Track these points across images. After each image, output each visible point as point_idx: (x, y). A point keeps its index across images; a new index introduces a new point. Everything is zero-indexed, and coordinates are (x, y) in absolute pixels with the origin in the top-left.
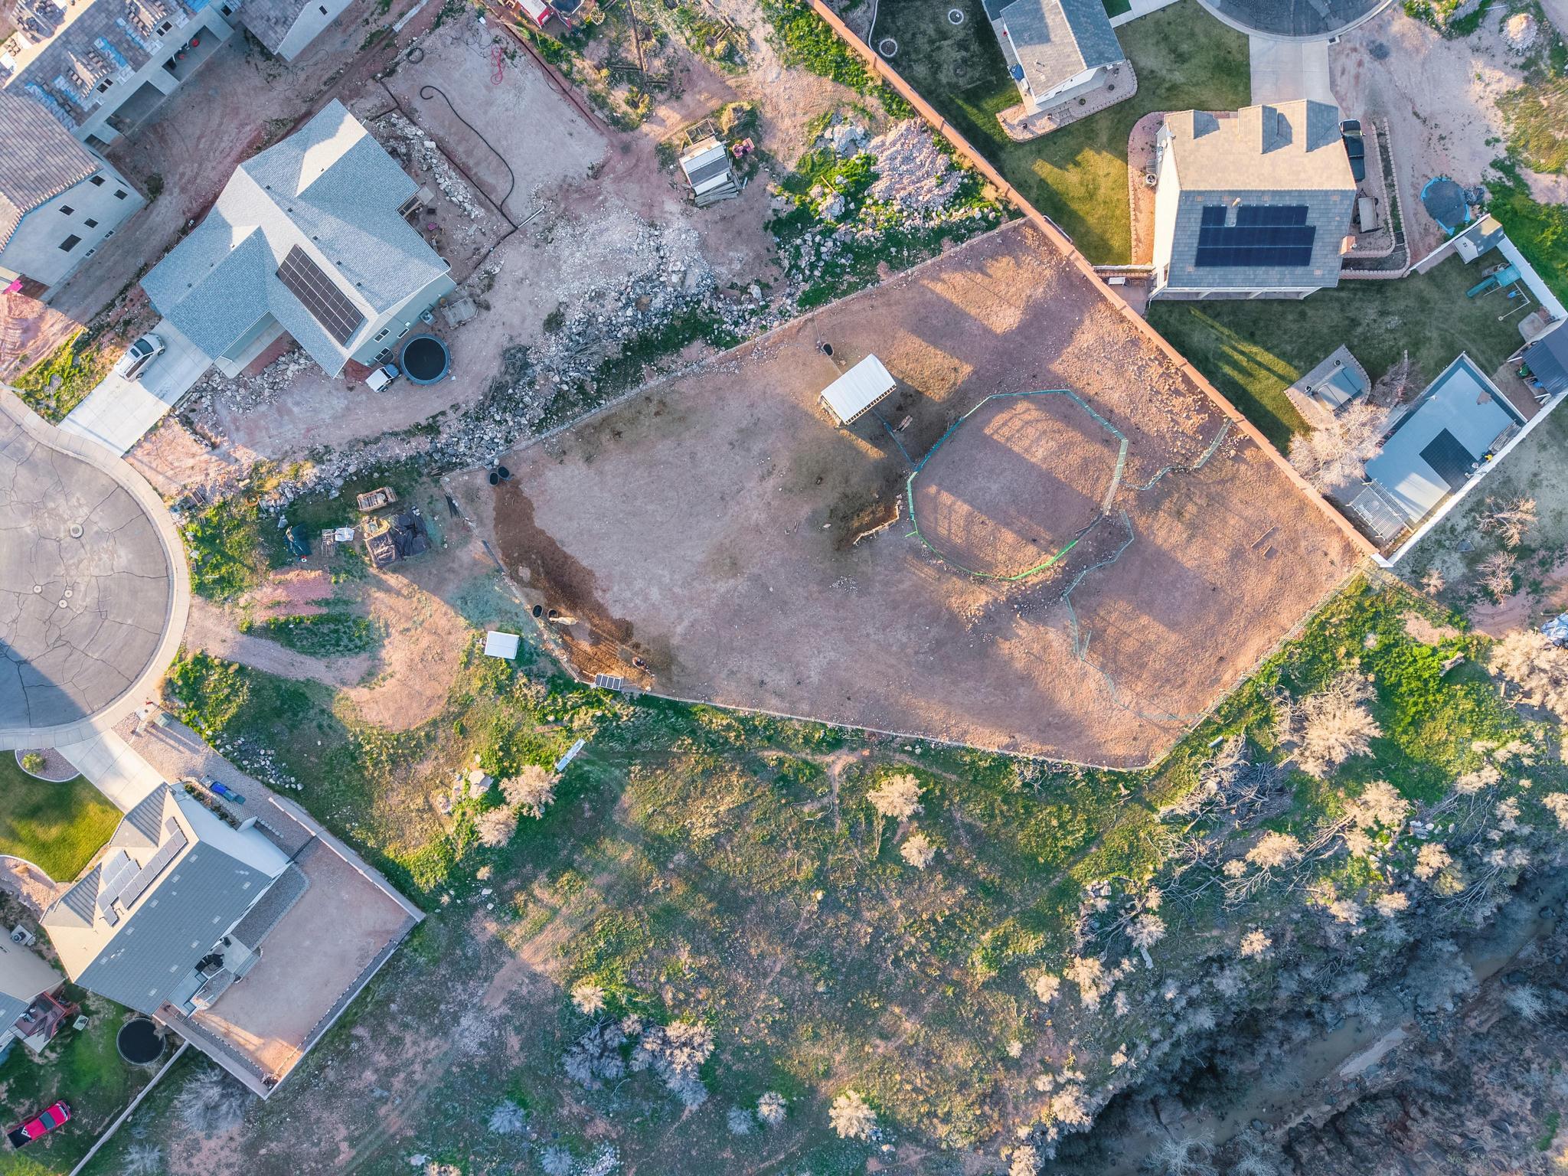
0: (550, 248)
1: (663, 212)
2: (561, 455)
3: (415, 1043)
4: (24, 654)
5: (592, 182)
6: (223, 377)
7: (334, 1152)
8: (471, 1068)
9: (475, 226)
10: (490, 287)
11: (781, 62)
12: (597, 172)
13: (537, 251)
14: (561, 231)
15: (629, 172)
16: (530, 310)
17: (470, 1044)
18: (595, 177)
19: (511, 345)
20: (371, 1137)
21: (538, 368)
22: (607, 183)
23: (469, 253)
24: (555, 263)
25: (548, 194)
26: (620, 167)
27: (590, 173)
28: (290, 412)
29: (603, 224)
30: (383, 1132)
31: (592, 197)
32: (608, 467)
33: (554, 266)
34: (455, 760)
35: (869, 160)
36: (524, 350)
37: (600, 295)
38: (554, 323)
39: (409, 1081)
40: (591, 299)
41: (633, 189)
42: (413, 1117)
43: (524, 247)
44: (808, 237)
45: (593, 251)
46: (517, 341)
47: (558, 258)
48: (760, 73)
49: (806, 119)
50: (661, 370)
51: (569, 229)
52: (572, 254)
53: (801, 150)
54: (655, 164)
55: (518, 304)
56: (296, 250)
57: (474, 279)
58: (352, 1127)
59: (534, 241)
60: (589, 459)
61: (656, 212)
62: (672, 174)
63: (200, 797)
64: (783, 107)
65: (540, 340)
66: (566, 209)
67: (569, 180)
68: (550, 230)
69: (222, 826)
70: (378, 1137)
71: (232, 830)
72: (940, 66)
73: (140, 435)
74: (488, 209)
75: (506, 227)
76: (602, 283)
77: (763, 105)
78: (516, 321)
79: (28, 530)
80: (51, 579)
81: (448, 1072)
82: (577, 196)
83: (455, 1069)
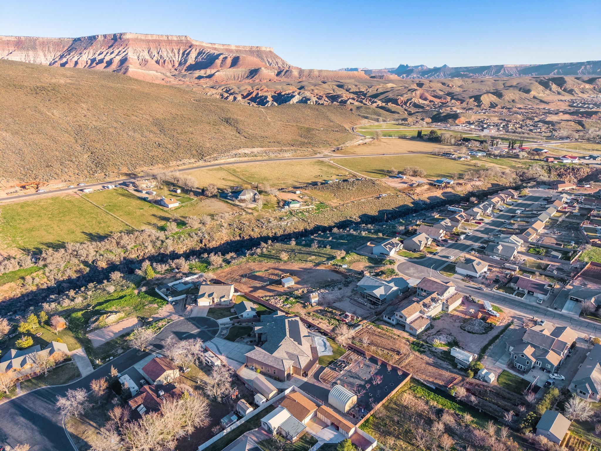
0: (342, 295)
2: (338, 280)
14: (340, 297)
16: (344, 290)
25: (343, 301)
35: (283, 303)
36: (345, 286)
38: (340, 289)
40: (334, 290)
50: (321, 286)
51: (338, 297)
52: (338, 294)
55: (347, 290)
59: (345, 296)
63: (386, 254)
65: (342, 287)
69: (382, 252)
75: (350, 298)
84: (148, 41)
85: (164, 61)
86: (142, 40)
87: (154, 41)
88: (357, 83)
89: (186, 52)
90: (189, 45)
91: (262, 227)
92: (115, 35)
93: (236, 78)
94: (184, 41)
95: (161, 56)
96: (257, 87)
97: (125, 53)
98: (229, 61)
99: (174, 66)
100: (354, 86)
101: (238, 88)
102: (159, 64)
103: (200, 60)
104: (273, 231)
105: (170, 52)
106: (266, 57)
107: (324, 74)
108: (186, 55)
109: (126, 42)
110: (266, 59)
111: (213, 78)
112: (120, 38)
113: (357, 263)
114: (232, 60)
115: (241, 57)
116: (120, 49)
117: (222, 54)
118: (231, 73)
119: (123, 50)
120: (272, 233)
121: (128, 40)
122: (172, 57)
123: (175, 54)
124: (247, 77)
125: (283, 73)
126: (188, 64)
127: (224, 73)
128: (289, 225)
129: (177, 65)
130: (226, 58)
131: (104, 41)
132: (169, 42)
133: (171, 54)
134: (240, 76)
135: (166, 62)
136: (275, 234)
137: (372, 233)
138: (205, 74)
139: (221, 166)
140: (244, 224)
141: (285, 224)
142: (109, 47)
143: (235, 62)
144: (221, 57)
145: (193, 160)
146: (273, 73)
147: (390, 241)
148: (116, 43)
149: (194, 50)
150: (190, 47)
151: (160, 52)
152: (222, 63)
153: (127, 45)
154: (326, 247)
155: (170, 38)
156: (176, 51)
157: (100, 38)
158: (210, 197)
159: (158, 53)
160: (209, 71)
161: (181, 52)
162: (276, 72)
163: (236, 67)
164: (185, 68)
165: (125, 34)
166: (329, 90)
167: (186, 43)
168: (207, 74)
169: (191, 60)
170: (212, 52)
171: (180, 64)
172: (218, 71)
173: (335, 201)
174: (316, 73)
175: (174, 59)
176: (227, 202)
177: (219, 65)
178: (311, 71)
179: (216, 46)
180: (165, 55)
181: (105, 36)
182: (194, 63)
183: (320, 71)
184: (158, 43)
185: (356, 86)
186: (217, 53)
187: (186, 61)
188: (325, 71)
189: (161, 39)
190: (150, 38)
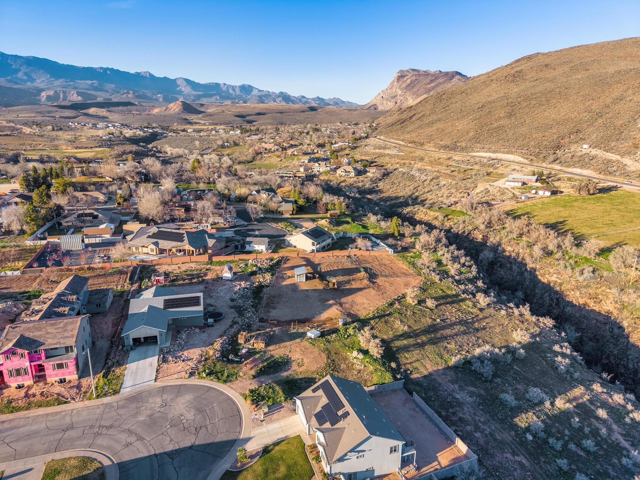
0: (214, 296)
2: (268, 312)
3: (464, 414)
4: (189, 444)
6: (167, 347)
7: (521, 464)
8: (482, 403)
12: (206, 288)
13: (212, 298)
15: (213, 285)
17: (469, 400)
20: (513, 447)
21: (242, 304)
22: (210, 287)
29: (219, 289)
30: (511, 442)
31: (211, 290)
32: (280, 307)
34: (345, 359)
37: (236, 292)
39: (484, 423)
40: (235, 294)
42: (504, 429)
45: (224, 291)
46: (230, 306)
47: (218, 296)
50: (264, 294)
51: (214, 293)
52: (220, 294)
54: (216, 282)
55: (221, 303)
56: (165, 300)
58: (506, 451)
60: (274, 309)
65: (235, 303)
66: (208, 293)
68: (210, 295)
70: (514, 444)
73: (155, 374)
76: (233, 292)
78: (225, 304)
79: (143, 419)
80: (170, 420)
81: (482, 410)
83: (481, 407)
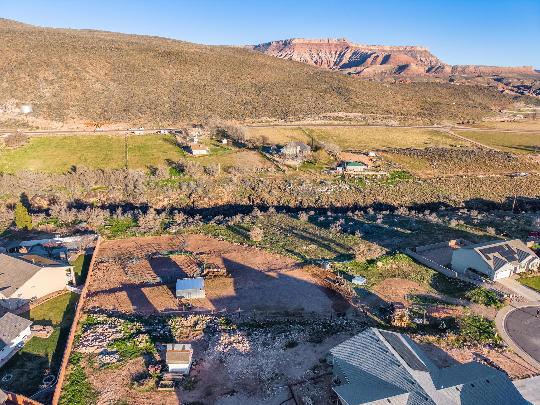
0: (277, 371)
1: (212, 365)
2: (313, 313)
5: (236, 389)
9: (312, 394)
10: (316, 367)
11: (99, 397)
12: (232, 392)
13: (284, 373)
14: (266, 375)
15: (215, 385)
16: (300, 352)
17: (398, 239)
18: (234, 391)
19: (316, 344)
21: (307, 333)
22: (230, 386)
23: (320, 383)
24: (278, 365)
25: (263, 394)
26: (218, 389)
27: (235, 394)
28: (441, 360)
29: (244, 370)
31: (242, 384)
32: (296, 306)
33: (279, 364)
34: (386, 271)
35: (109, 345)
36: (311, 341)
37: (264, 344)
38: (291, 345)
40: (269, 345)
41: (219, 378)
43: (290, 376)
44: (162, 332)
45: (256, 361)
46: (312, 344)
47: (275, 366)
48: (113, 397)
49: (116, 370)
50: (256, 321)
51: (262, 374)
52: (267, 364)
53: (131, 361)
54: (200, 383)
55: (305, 356)
57: (322, 373)
59: (283, 377)
60: (302, 310)
61: (216, 366)
62: (196, 376)
63: (483, 275)
64: (119, 379)
65: (301, 341)
66: (258, 384)
67: (248, 395)
68: (272, 378)
69: (473, 267)
71: (469, 267)
72: (40, 364)
74: (300, 399)
75: (294, 389)
76: (260, 348)
77: (127, 384)
78: (309, 351)
82: (249, 387)
84: (311, 45)
85: (322, 62)
86: (306, 44)
87: (316, 45)
88: (519, 77)
89: (342, 53)
90: (346, 46)
91: (285, 189)
92: (286, 41)
93: (384, 74)
94: (342, 44)
95: (320, 57)
96: (401, 79)
97: (291, 55)
98: (380, 59)
99: (329, 65)
100: (516, 80)
101: (381, 80)
102: (317, 64)
103: (354, 59)
104: (300, 198)
105: (328, 53)
106: (420, 57)
107: (480, 70)
108: (341, 55)
109: (293, 47)
110: (419, 59)
111: (362, 74)
112: (289, 43)
113: (398, 280)
114: (383, 58)
115: (392, 56)
116: (287, 52)
117: (374, 53)
118: (379, 69)
119: (290, 53)
120: (297, 200)
121: (295, 44)
122: (329, 58)
123: (332, 55)
124: (395, 73)
125: (434, 70)
126: (342, 63)
127: (372, 69)
128: (329, 193)
129: (332, 64)
130: (378, 56)
131: (276, 46)
132: (329, 45)
133: (329, 56)
134: (388, 72)
135: (324, 62)
136: (301, 203)
137: (475, 226)
138: (355, 71)
139: (301, 126)
140: (262, 182)
141: (324, 191)
142: (280, 51)
143: (386, 59)
144: (374, 55)
145: (273, 119)
146: (423, 70)
147: (502, 244)
148: (286, 48)
149: (349, 51)
150: (347, 48)
151: (320, 54)
152: (373, 61)
153: (293, 49)
154: (353, 234)
155: (330, 42)
156: (333, 53)
157: (274, 44)
158: (250, 149)
159: (318, 55)
160: (359, 69)
161: (338, 53)
162: (427, 68)
163: (386, 64)
164: (339, 67)
165: (293, 39)
166: (482, 83)
167: (344, 45)
168: (357, 71)
169: (345, 60)
170: (366, 52)
171: (335, 64)
172: (367, 68)
173: (429, 171)
174: (472, 69)
175: (330, 59)
176: (265, 156)
177: (369, 63)
178: (466, 67)
179: (372, 48)
180: (323, 56)
181: (278, 42)
182: (347, 62)
183: (477, 67)
184: (319, 45)
185: (519, 79)
186: (370, 52)
187: (341, 60)
188: (482, 66)
189: (322, 42)
190: (313, 42)
